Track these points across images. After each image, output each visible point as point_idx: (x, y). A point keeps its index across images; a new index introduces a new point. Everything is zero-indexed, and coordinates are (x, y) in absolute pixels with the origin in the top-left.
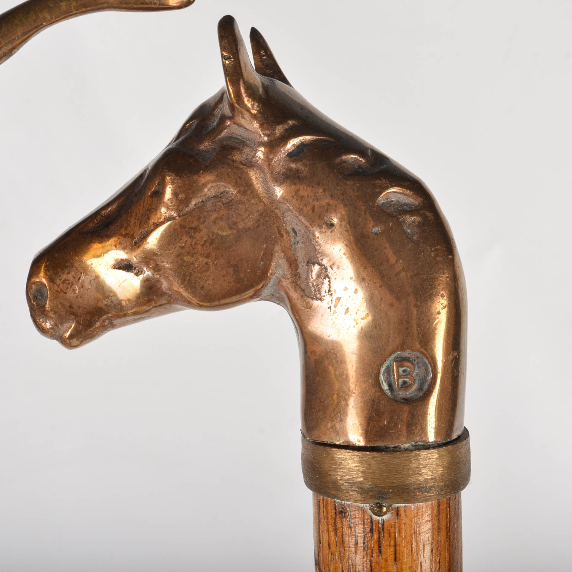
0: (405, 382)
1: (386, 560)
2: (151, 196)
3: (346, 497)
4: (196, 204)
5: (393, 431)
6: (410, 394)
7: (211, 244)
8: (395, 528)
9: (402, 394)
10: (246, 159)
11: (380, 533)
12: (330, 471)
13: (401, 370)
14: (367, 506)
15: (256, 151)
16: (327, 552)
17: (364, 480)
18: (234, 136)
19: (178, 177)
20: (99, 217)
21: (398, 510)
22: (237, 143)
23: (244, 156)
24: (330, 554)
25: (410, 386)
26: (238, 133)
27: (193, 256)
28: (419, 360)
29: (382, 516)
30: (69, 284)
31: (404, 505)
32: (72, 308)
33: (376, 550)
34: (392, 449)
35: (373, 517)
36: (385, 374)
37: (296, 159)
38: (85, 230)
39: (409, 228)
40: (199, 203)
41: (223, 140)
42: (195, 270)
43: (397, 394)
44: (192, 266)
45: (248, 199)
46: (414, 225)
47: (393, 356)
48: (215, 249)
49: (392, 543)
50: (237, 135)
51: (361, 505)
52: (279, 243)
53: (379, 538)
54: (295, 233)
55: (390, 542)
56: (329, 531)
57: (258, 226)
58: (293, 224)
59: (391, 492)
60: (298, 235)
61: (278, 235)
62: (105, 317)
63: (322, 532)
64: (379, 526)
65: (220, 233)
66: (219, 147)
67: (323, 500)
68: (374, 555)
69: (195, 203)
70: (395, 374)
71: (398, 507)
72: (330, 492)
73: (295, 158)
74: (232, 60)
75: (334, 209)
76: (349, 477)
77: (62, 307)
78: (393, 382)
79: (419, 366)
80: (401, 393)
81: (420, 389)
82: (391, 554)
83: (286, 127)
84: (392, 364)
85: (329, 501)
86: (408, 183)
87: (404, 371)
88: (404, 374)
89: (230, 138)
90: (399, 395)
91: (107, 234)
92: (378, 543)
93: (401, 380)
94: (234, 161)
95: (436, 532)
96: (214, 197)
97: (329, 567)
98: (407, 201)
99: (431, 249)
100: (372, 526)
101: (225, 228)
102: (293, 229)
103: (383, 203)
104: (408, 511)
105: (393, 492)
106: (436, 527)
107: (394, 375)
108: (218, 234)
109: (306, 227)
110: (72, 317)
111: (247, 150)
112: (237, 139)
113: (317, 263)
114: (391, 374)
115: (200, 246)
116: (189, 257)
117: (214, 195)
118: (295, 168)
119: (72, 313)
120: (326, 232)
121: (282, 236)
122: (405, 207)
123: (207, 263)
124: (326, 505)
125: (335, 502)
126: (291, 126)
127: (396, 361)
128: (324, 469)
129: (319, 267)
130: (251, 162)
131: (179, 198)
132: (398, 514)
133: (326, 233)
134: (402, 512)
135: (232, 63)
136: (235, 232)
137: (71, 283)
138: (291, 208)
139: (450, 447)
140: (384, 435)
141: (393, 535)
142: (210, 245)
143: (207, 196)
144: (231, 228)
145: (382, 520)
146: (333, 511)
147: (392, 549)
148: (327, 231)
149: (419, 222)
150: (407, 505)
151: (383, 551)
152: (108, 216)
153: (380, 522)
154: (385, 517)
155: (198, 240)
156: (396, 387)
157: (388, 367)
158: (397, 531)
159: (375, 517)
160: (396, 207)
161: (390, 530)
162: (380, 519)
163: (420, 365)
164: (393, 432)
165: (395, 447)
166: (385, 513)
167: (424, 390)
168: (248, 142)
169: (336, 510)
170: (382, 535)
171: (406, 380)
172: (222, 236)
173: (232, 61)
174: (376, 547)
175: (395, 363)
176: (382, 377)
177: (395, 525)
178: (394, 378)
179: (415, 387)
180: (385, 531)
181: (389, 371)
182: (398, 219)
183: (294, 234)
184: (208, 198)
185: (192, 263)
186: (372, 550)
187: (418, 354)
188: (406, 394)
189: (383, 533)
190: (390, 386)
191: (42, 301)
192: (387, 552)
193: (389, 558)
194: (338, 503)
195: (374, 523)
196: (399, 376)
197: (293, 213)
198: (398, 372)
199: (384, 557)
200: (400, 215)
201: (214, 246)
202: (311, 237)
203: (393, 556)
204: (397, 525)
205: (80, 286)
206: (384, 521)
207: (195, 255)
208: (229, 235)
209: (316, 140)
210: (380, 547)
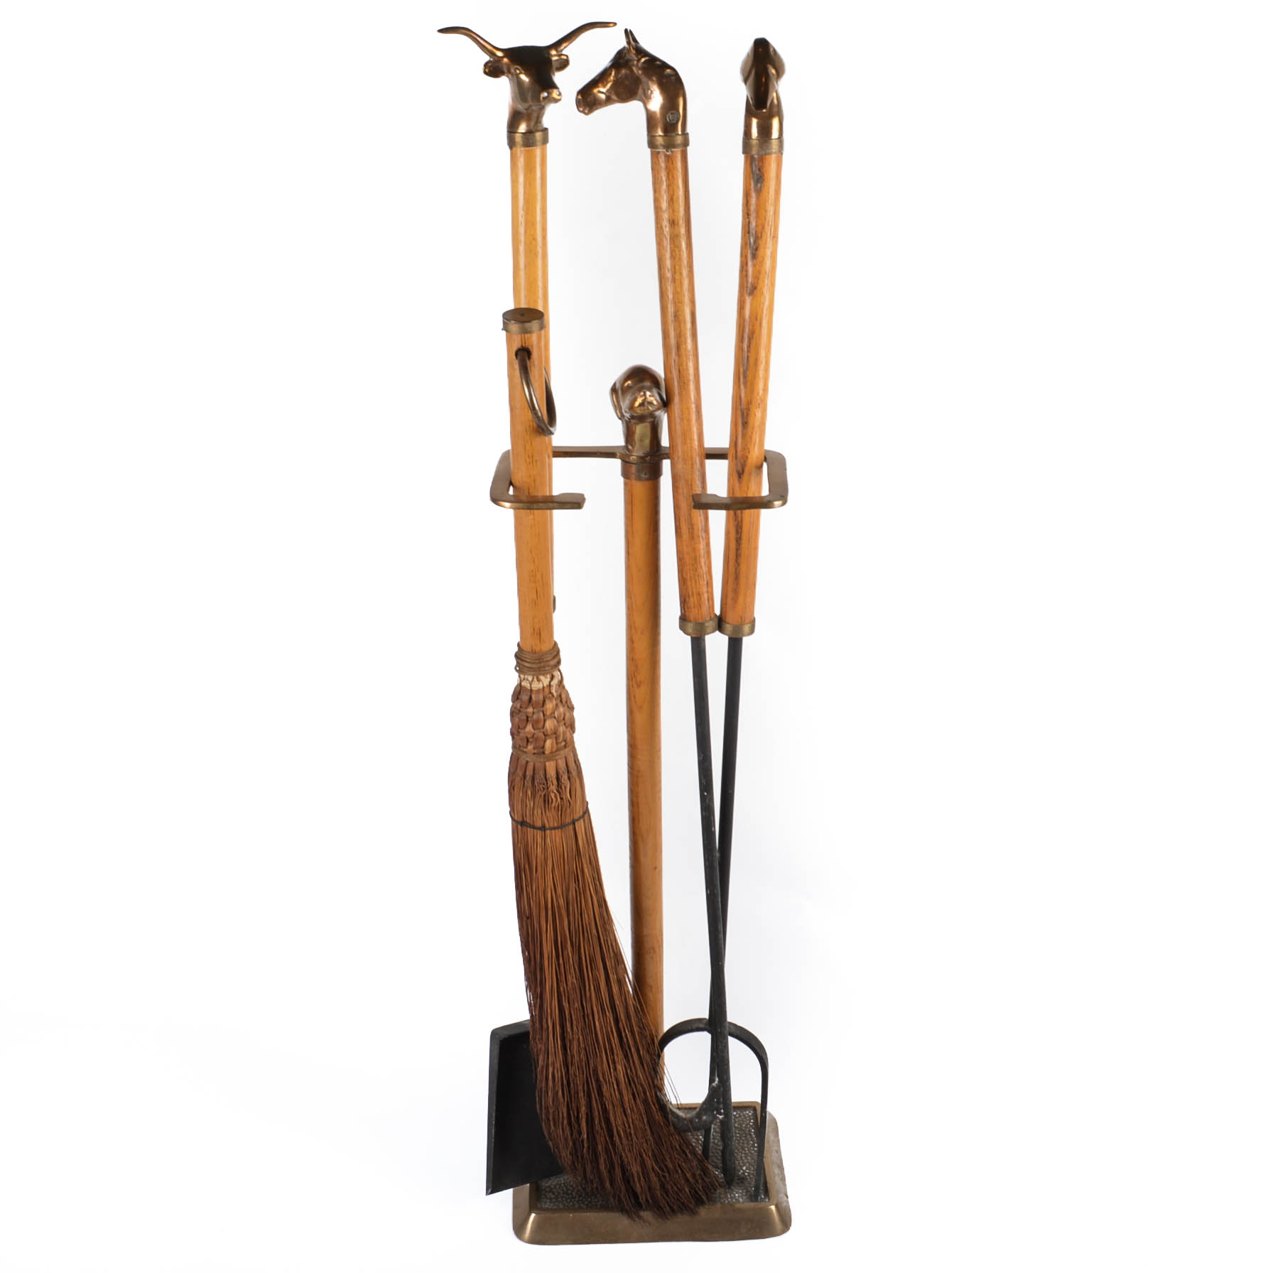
2: (609, 75)
3: (662, 148)
4: (621, 77)
5: (672, 132)
6: (675, 122)
14: (666, 150)
15: (635, 62)
17: (666, 144)
19: (618, 71)
22: (631, 60)
23: (632, 63)
26: (631, 58)
32: (589, 105)
33: (669, 162)
35: (668, 153)
36: (668, 117)
37: (644, 63)
39: (673, 79)
41: (627, 61)
42: (621, 93)
45: (633, 75)
47: (670, 112)
49: (673, 159)
52: (641, 85)
53: (670, 159)
57: (636, 81)
58: (644, 79)
61: (641, 83)
62: (597, 107)
65: (626, 83)
70: (671, 116)
71: (674, 150)
72: (658, 148)
75: (654, 76)
76: (663, 144)
77: (587, 105)
78: (670, 118)
80: (672, 121)
83: (642, 55)
86: (672, 69)
89: (629, 60)
91: (597, 85)
93: (672, 118)
94: (630, 65)
96: (625, 74)
98: (672, 72)
101: (628, 82)
103: (667, 74)
104: (677, 151)
105: (675, 146)
109: (648, 80)
113: (651, 90)
116: (620, 90)
118: (645, 65)
119: (589, 107)
122: (672, 74)
124: (656, 152)
128: (656, 143)
130: (634, 65)
131: (617, 76)
133: (653, 81)
143: (623, 74)
144: (630, 82)
149: (676, 78)
157: (669, 115)
163: (678, 114)
167: (679, 120)
168: (633, 60)
169: (659, 151)
171: (674, 118)
179: (676, 120)
182: (671, 77)
183: (645, 82)
187: (676, 112)
192: (673, 162)
197: (644, 76)
201: (625, 87)
202: (649, 82)
204: (674, 155)
205: (590, 100)
206: (671, 154)
208: (629, 84)
209: (649, 59)
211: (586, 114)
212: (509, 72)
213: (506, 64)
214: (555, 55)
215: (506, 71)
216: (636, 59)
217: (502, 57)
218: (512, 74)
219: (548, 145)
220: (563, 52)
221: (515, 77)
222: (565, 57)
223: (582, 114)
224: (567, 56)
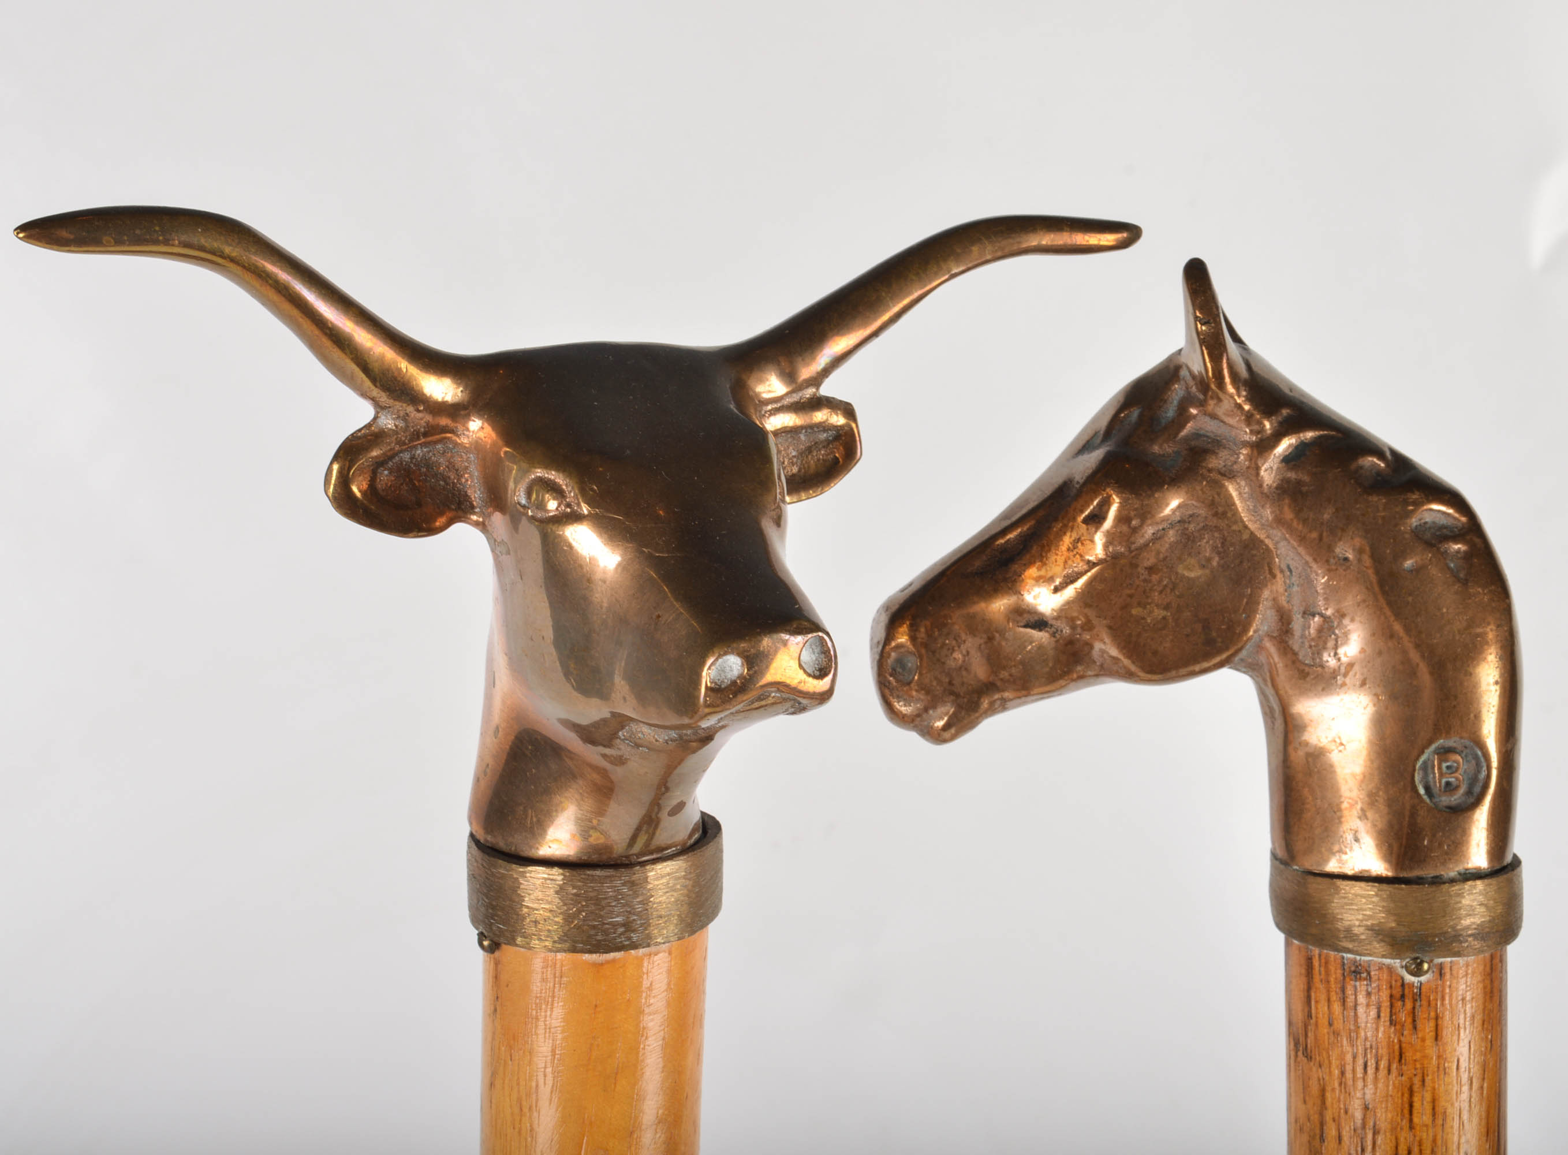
0: (1448, 784)
1: (1423, 1040)
2: (1086, 521)
3: (1367, 950)
4: (1154, 534)
5: (1436, 854)
6: (1455, 800)
7: (1172, 590)
8: (1437, 992)
9: (1446, 800)
10: (1225, 466)
11: (1415, 1001)
12: (1342, 914)
13: (1444, 765)
14: (1396, 963)
15: (1238, 454)
16: (1325, 1031)
17: (1398, 924)
18: (1202, 432)
19: (1133, 496)
20: (989, 550)
21: (1441, 967)
22: (1209, 443)
23: (1221, 462)
24: (1332, 1034)
25: (1457, 787)
26: (1209, 428)
27: (1145, 608)
28: (1468, 751)
29: (1419, 976)
30: (949, 649)
31: (1449, 959)
32: (953, 685)
33: (1409, 1025)
34: (1430, 880)
35: (1405, 978)
36: (1421, 772)
37: (1295, 465)
38: (969, 571)
39: (1452, 560)
40: (1158, 531)
41: (1187, 439)
42: (1146, 628)
43: (1438, 800)
44: (1143, 621)
45: (1227, 525)
46: (1459, 555)
47: (1433, 747)
48: (1179, 597)
49: (1433, 1014)
50: (1207, 431)
51: (1387, 961)
52: (1269, 587)
53: (1414, 1008)
54: (1290, 571)
55: (1429, 1014)
56: (1332, 999)
57: (1241, 562)
58: (1288, 558)
59: (1437, 942)
60: (1294, 573)
61: (1268, 576)
62: (997, 696)
63: (1317, 1002)
64: (1413, 991)
65: (1186, 573)
66: (1186, 450)
67: (1320, 955)
68: (1405, 1033)
69: (1152, 532)
70: (1436, 771)
71: (1441, 964)
72: (1340, 943)
73: (1293, 463)
74: (1213, 325)
75: (1350, 537)
76: (1374, 922)
77: (937, 684)
78: (1432, 784)
79: (1468, 759)
80: (1444, 798)
81: (1469, 792)
82: (1431, 1031)
83: (1280, 419)
84: (1431, 757)
85: (1332, 957)
86: (1449, 495)
87: (1448, 767)
88: (1449, 772)
89: (1197, 435)
90: (1440, 801)
91: (1007, 576)
92: (1411, 1015)
93: (1444, 781)
94: (1210, 470)
95: (1488, 997)
96: (1179, 522)
97: (1328, 1053)
98: (1445, 522)
99: (1483, 591)
100: (1403, 990)
101: (1194, 566)
102: (1288, 567)
103: (1416, 526)
104: (1455, 968)
105: (1440, 941)
106: (1488, 989)
107: (1434, 773)
108: (1184, 575)
109: (1307, 563)
110: (952, 697)
111: (1223, 454)
112: (1207, 437)
113: (1319, 614)
114: (1430, 771)
115: (1156, 594)
116: (1140, 609)
117: (1179, 519)
118: (1296, 479)
119: (952, 693)
120: (1337, 569)
121: (1274, 576)
122: (1445, 530)
123: (1164, 618)
124: (1327, 963)
125: (1343, 958)
126: (1286, 417)
127: (1438, 754)
128: (1330, 911)
129: (1322, 619)
130: (1231, 471)
131: (1132, 525)
132: (1441, 974)
133: (1338, 572)
134: (1447, 970)
135: (1212, 330)
136: (1207, 571)
137: (951, 647)
138: (1287, 535)
139: (1502, 878)
140: (1425, 860)
141: (1433, 1003)
142: (1171, 592)
143: (1169, 522)
144: (1203, 567)
145: (1418, 981)
146: (1339, 972)
147: (1432, 1024)
148: (1339, 568)
149: (1465, 552)
150: (1454, 959)
151: (1419, 1026)
152: (1003, 549)
153: (1416, 985)
154: (1423, 979)
155: (1155, 585)
156: (1436, 790)
157: (1425, 762)
158: (1440, 995)
159: (1409, 978)
160: (1432, 530)
161: (1430, 996)
162: (1416, 981)
163: (1470, 758)
164: (1437, 856)
165: (1436, 877)
166: (1427, 972)
167: (1475, 794)
168: (1224, 441)
169: (1344, 969)
170: (1418, 1004)
171: (1450, 780)
172: (1188, 579)
173: (1213, 328)
174: (1410, 1020)
175: (1436, 757)
176: (1417, 778)
177: (1437, 988)
178: (1434, 777)
179: (1462, 790)
180: (1423, 997)
181: (1425, 767)
182: (1438, 549)
183: (1288, 573)
184: (1170, 524)
185: (1144, 618)
186: (1403, 1025)
187: (1468, 743)
188: (1451, 801)
189: (1420, 1001)
190: (1427, 789)
191: (904, 675)
192: (1425, 1028)
193: (1427, 1037)
194: (1348, 959)
195: (1406, 987)
196: (1441, 775)
197: (1289, 542)
198: (1440, 768)
199: (1420, 1035)
200: (1441, 542)
201: (1177, 593)
202: (1312, 576)
203: (1433, 1034)
204: (1440, 989)
205: (964, 652)
206: (1421, 984)
207: (1148, 606)
208: (1199, 578)
209: (1320, 437)
210: (1414, 1021)
211: (938, 737)
212: (497, 499)
213: (477, 447)
214: (782, 407)
215: (476, 494)
216: (1246, 434)
217: (456, 411)
218: (515, 516)
219: (714, 930)
220: (828, 389)
221: (532, 536)
222: (839, 420)
223: (912, 738)
224: (848, 411)
